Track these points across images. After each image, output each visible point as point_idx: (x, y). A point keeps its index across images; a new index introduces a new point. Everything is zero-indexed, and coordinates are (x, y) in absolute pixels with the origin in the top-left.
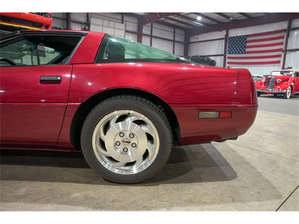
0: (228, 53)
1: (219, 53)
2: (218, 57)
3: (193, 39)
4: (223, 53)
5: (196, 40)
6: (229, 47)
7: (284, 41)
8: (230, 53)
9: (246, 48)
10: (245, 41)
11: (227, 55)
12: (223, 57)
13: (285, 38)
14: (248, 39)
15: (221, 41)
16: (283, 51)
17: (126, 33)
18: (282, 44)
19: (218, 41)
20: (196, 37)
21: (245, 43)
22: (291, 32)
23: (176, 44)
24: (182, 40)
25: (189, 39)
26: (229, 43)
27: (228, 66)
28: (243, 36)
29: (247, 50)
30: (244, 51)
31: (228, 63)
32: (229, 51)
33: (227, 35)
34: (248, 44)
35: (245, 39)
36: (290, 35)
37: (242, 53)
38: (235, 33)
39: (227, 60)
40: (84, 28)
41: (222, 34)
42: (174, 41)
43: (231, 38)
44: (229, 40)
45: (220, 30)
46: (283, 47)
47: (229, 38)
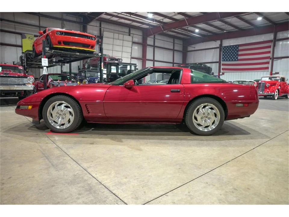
0: (222, 61)
1: (214, 61)
2: (214, 64)
3: (190, 48)
4: (218, 61)
5: (193, 49)
6: (223, 55)
7: (271, 50)
8: (224, 61)
9: (238, 56)
10: (237, 50)
11: (222, 62)
12: (218, 64)
13: (272, 47)
14: (240, 48)
15: (216, 49)
16: (271, 59)
17: (133, 44)
18: (269, 52)
19: (213, 50)
20: (193, 46)
21: (238, 51)
22: (277, 43)
23: (176, 53)
24: (181, 49)
25: (187, 48)
26: (223, 52)
27: (223, 72)
28: (236, 46)
29: (239, 58)
30: (237, 58)
31: (223, 69)
32: (223, 58)
33: (221, 45)
34: (240, 53)
35: (238, 48)
36: (276, 45)
37: (235, 60)
38: (227, 43)
39: (222, 67)
40: (98, 40)
41: (217, 44)
42: (174, 50)
43: (225, 47)
44: (223, 49)
45: (215, 40)
46: (270, 55)
47: (223, 47)
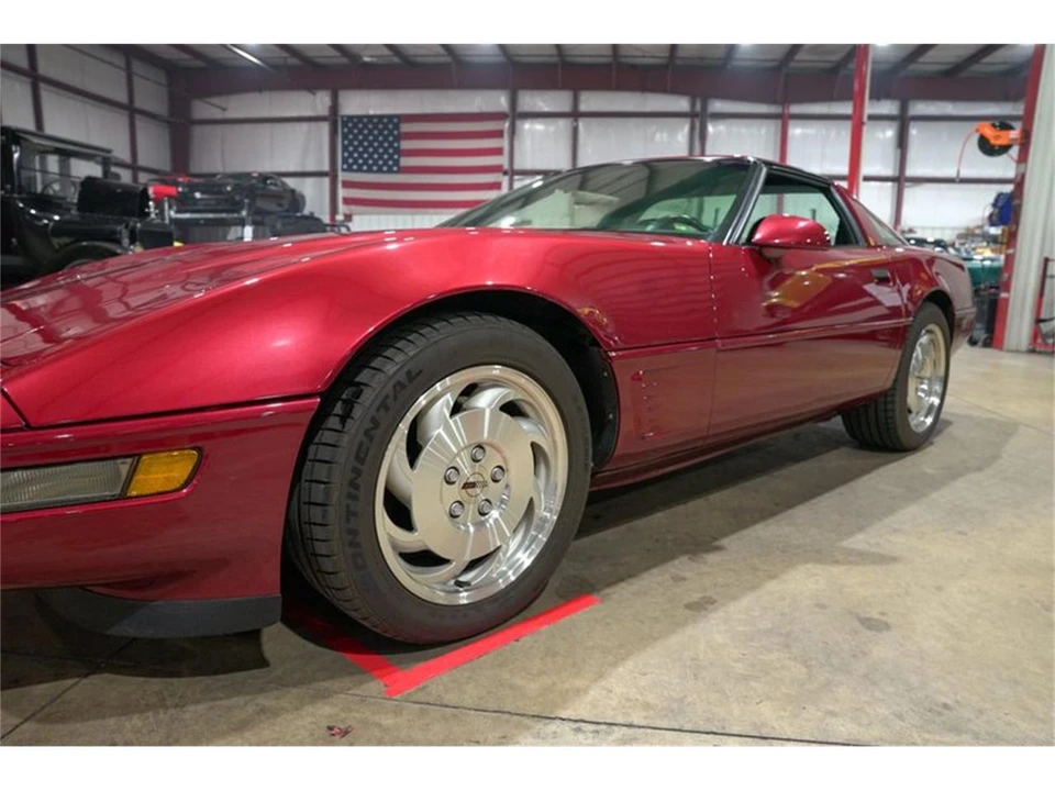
0: (343, 170)
1: (311, 168)
2: (310, 181)
3: (202, 109)
4: (326, 167)
5: (218, 114)
6: (345, 148)
7: (504, 143)
8: (349, 169)
9: (399, 156)
10: (396, 132)
11: (342, 176)
12: (326, 181)
13: (506, 135)
14: (406, 128)
15: (313, 125)
16: (505, 173)
18: (498, 152)
19: (304, 126)
20: (215, 100)
21: (398, 138)
23: (140, 122)
24: (161, 108)
25: (187, 109)
26: (345, 137)
27: (348, 212)
28: (390, 117)
29: (406, 162)
30: (397, 163)
31: (347, 201)
32: (345, 160)
33: (334, 108)
34: (406, 145)
35: (397, 126)
36: (517, 132)
37: (390, 171)
38: (358, 104)
39: (342, 193)
41: (320, 102)
42: (131, 110)
43: (351, 118)
44: (345, 124)
45: (312, 88)
46: (503, 161)
47: (343, 117)
